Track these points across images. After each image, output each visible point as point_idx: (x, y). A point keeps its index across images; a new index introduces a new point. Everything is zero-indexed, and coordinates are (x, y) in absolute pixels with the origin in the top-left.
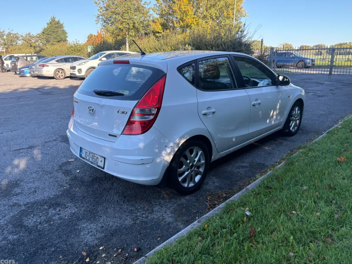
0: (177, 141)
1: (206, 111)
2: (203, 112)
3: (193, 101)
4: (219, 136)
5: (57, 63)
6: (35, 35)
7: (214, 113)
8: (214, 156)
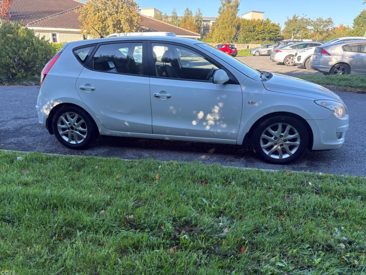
0: (52, 102)
1: (84, 86)
2: (81, 86)
3: (75, 75)
4: (102, 112)
5: (290, 49)
6: (324, 20)
7: (93, 90)
8: (101, 130)
